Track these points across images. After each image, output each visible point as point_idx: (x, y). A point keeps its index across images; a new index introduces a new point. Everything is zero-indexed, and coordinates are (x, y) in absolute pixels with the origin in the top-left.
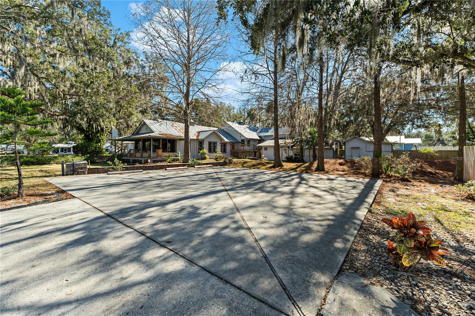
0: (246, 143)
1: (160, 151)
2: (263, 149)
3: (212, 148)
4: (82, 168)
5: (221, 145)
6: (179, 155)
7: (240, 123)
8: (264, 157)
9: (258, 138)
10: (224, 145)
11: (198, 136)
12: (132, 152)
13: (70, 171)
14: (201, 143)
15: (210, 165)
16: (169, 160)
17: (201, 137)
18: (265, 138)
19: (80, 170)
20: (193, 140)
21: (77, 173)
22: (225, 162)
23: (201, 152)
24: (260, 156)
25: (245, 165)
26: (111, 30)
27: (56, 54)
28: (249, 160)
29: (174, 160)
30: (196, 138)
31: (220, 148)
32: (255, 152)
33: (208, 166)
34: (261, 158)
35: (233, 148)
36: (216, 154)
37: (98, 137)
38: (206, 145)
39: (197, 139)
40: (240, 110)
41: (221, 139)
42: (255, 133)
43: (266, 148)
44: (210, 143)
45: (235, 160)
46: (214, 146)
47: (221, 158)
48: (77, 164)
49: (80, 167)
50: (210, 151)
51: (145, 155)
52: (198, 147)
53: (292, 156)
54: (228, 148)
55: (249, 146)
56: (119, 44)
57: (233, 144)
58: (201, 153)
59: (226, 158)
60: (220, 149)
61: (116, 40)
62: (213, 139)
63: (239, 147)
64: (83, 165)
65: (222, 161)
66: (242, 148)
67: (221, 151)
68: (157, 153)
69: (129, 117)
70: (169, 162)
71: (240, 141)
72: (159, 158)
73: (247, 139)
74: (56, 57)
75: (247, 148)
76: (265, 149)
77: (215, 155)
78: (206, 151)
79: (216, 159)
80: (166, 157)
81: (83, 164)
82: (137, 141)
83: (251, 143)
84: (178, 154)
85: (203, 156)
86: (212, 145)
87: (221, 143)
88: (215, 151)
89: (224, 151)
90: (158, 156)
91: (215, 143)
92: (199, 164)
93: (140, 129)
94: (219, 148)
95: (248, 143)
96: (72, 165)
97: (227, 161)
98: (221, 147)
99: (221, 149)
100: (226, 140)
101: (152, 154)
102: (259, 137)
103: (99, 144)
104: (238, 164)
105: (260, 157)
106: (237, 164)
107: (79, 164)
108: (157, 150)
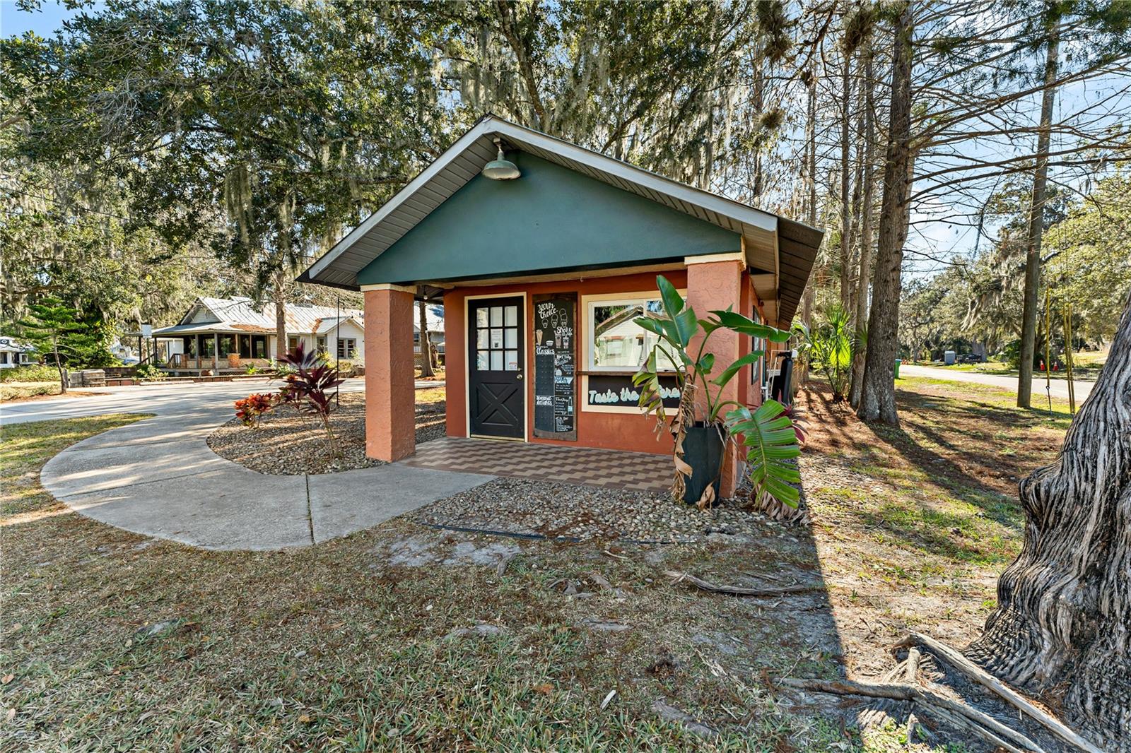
1: (235, 357)
3: (345, 350)
6: (274, 363)
11: (317, 327)
12: (178, 360)
14: (321, 340)
16: (253, 372)
17: (320, 331)
20: (307, 335)
23: (318, 356)
30: (310, 331)
37: (96, 328)
38: (332, 345)
39: (314, 334)
44: (340, 343)
46: (350, 346)
50: (341, 355)
51: (206, 363)
52: (316, 346)
62: (348, 334)
68: (231, 360)
69: (168, 293)
72: (235, 370)
78: (331, 355)
80: (247, 366)
82: (187, 339)
84: (271, 361)
86: (345, 345)
88: (350, 357)
90: (231, 366)
91: (352, 341)
93: (194, 315)
94: (359, 350)
101: (218, 363)
103: (100, 344)
108: (229, 355)
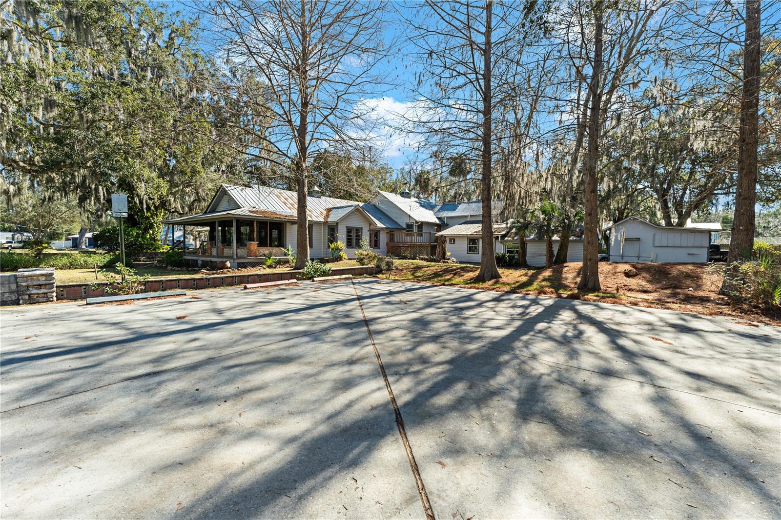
0: (415, 229)
1: (254, 245)
2: (448, 241)
3: (353, 239)
4: (40, 286)
5: (371, 234)
6: (290, 253)
7: (403, 194)
8: (452, 256)
9: (438, 222)
10: (375, 234)
11: (328, 216)
13: (11, 292)
14: (332, 229)
15: (347, 276)
16: (269, 262)
17: (333, 218)
18: (449, 222)
19: (35, 291)
20: (318, 223)
21: (27, 297)
22: (378, 266)
23: (332, 246)
24: (444, 253)
25: (418, 274)
26: (162, 13)
27: (10, 32)
28: (425, 263)
29: (279, 263)
30: (322, 220)
31: (368, 238)
32: (434, 248)
33: (344, 276)
34: (444, 258)
35: (392, 239)
36: (360, 251)
38: (342, 234)
39: (326, 223)
40: (402, 173)
41: (371, 223)
42: (431, 212)
43: (453, 239)
44: (349, 230)
45: (397, 262)
46: (357, 236)
47: (371, 258)
48: (27, 277)
49: (35, 283)
50: (349, 244)
52: (327, 237)
53: (503, 256)
54: (383, 239)
55: (421, 235)
56: (177, 42)
57: (391, 233)
58: (332, 249)
59: (380, 260)
60: (368, 240)
61: (173, 35)
62: (355, 223)
63: (403, 238)
64: (44, 278)
65: (372, 265)
66: (408, 239)
67: (370, 245)
68: (249, 249)
70: (270, 267)
71: (405, 226)
72: (252, 259)
73: (417, 222)
74: (11, 38)
75: (416, 239)
76: (450, 242)
77: (357, 252)
78: (341, 244)
79: (361, 261)
80: (265, 255)
81: (43, 275)
82: (213, 225)
83: (425, 229)
84: (288, 250)
85: (336, 254)
86: (354, 234)
87: (370, 230)
88: (359, 246)
89: (375, 244)
90: (249, 255)
91: (359, 230)
92: (324, 274)
93: (218, 202)
94: (366, 239)
95: (419, 231)
96: (12, 279)
97: (383, 266)
98: (370, 237)
99: (370, 241)
100: (379, 225)
101: (236, 251)
102: (439, 218)
104: (405, 271)
105: (443, 256)
106: (401, 270)
107: (30, 276)
108: (248, 243)
